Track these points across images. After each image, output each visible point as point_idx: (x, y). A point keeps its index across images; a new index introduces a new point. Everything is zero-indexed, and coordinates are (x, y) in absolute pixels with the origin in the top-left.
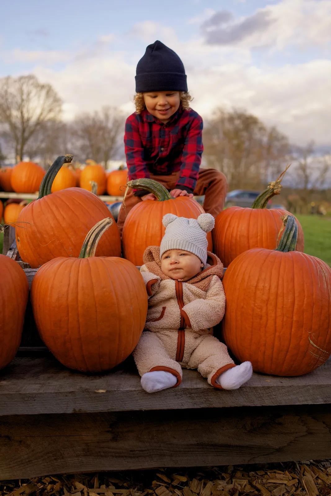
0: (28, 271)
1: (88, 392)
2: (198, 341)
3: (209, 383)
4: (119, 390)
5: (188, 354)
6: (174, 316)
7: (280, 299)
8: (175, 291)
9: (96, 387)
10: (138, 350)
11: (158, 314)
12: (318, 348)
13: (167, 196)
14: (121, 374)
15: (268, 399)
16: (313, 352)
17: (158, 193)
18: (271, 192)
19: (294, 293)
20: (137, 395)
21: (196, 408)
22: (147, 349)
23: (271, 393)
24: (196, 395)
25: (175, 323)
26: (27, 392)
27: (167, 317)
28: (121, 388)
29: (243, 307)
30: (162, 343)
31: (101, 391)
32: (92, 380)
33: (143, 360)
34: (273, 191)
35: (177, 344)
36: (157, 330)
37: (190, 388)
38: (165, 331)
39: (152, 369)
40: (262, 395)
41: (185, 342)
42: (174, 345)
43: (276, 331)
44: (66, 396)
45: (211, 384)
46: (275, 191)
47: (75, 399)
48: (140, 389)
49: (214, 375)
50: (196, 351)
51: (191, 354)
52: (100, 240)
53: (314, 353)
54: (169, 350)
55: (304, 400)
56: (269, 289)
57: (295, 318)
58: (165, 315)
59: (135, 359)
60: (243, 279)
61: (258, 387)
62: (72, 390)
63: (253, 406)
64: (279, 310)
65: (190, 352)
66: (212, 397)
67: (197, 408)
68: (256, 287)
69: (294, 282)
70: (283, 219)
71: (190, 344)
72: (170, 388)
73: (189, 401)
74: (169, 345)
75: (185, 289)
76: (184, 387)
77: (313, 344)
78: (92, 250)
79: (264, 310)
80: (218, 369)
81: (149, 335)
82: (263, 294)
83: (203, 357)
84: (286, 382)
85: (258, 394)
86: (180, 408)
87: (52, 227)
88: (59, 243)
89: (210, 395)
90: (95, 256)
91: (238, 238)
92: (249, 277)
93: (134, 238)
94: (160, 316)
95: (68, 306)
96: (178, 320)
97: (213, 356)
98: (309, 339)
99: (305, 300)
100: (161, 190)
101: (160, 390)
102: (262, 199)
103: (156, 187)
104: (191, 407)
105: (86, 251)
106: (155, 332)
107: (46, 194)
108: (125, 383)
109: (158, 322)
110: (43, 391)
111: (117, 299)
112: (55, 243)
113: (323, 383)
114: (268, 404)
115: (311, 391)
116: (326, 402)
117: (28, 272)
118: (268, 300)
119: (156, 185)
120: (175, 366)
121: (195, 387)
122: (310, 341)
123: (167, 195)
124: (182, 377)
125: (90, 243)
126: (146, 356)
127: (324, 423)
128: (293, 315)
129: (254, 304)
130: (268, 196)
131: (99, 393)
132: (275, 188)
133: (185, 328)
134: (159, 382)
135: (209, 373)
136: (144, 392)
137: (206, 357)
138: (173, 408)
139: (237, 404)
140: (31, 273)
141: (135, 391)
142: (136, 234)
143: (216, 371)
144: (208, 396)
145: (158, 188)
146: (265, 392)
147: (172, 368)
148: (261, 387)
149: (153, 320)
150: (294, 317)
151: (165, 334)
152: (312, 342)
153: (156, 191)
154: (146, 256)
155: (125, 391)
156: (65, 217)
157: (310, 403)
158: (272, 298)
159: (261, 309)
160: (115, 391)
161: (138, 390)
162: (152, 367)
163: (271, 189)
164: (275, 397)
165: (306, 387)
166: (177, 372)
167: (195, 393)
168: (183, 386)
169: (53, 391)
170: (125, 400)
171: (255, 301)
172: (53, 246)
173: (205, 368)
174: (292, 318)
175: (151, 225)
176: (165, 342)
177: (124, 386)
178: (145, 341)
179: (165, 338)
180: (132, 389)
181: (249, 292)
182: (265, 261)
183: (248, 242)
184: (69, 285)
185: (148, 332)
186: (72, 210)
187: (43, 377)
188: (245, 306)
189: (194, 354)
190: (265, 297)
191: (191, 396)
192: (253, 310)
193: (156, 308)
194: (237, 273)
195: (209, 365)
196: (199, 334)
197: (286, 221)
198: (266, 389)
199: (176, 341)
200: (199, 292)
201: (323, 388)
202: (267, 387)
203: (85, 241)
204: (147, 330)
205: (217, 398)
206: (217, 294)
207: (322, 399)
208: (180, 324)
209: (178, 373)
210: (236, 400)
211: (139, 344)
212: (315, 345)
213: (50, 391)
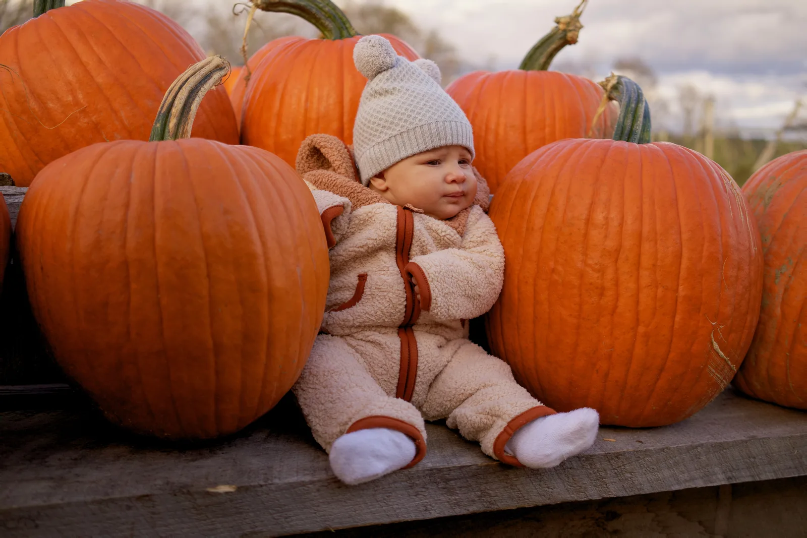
0: (6, 191)
1: (189, 493)
2: (447, 353)
3: (487, 453)
4: (270, 482)
5: (424, 386)
6: (390, 295)
7: (647, 247)
8: (396, 231)
9: (207, 479)
10: (310, 380)
11: (348, 293)
12: (725, 360)
13: (348, 32)
14: (265, 440)
15: (615, 482)
16: (716, 369)
17: (327, 23)
18: (561, 38)
19: (680, 233)
20: (316, 494)
21: (458, 514)
22: (332, 377)
23: (623, 467)
24: (459, 484)
25: (392, 311)
26: (15, 506)
27: (373, 298)
28: (275, 477)
29: (553, 271)
30: (362, 360)
31: (223, 489)
32: (193, 460)
33: (323, 402)
34: (565, 35)
35: (399, 363)
36: (347, 331)
37: (446, 468)
38: (367, 333)
39: (354, 424)
40: (603, 474)
41: (417, 356)
42: (393, 364)
43: (637, 322)
44: (129, 508)
45: (494, 457)
46: (570, 35)
47: (154, 513)
48: (323, 476)
49: (501, 434)
50: (443, 376)
51: (430, 386)
52: (201, 105)
53: (718, 373)
54: (380, 377)
55: (688, 479)
56: (621, 225)
57: (682, 291)
58: (367, 293)
59: (302, 401)
60: (551, 204)
61: (595, 455)
62: (142, 490)
63: (585, 501)
64: (645, 274)
65: (429, 380)
66: (494, 487)
67: (462, 513)
68: (588, 221)
69: (677, 205)
70: (607, 85)
71: (430, 360)
72: (402, 469)
73: (442, 498)
74: (380, 365)
75: (419, 227)
76: (430, 465)
77: (719, 350)
78: (182, 128)
79: (610, 274)
80: (509, 420)
81: (330, 344)
82: (606, 237)
83: (463, 391)
84: (651, 442)
85: (596, 470)
86: (420, 517)
87: (69, 83)
88: (88, 123)
89: (490, 480)
90: (192, 136)
91: (501, 131)
92: (568, 198)
93: (273, 124)
94: (352, 296)
95: (126, 264)
96: (400, 304)
97: (490, 389)
98: (711, 339)
99: (705, 248)
100: (334, 17)
101: (379, 476)
102: (541, 54)
103: (321, 9)
104: (447, 512)
105: (167, 130)
106: (342, 336)
107: (52, 7)
108: (282, 464)
109: (349, 310)
110: (62, 499)
111: (264, 244)
112: (79, 124)
113: (725, 439)
114: (614, 493)
115: (703, 458)
116: (730, 480)
117: (8, 195)
118: (618, 250)
119: (320, 3)
120: (410, 415)
121: (457, 464)
122: (714, 342)
123: (347, 28)
124: (426, 442)
125: (175, 111)
126: (331, 393)
127: (700, 523)
128: (678, 285)
129: (584, 262)
130: (553, 46)
131: (219, 494)
132: (571, 28)
133: (413, 325)
134: (379, 457)
135: (486, 428)
136: (337, 483)
137: (470, 392)
138: (406, 519)
139: (549, 499)
140: (17, 197)
141: (312, 482)
142: (279, 116)
143: (505, 424)
144: (486, 483)
145: (327, 9)
146: (610, 467)
147: (405, 419)
148: (599, 454)
149: (337, 307)
150: (681, 288)
151: (369, 338)
152: (717, 345)
153: (323, 17)
154: (303, 161)
155: (286, 484)
156: (103, 57)
157: (700, 484)
158: (628, 243)
159: (602, 271)
160: (261, 486)
161: (319, 481)
162: (354, 421)
163: (560, 31)
164: (629, 475)
165: (693, 449)
166: (417, 429)
167: (456, 479)
168: (430, 462)
169: (89, 498)
170: (286, 507)
171: (585, 254)
172: (73, 130)
173: (475, 417)
174: (677, 291)
175: (316, 91)
176: (368, 357)
177: (280, 471)
178: (324, 357)
179: (369, 348)
180: (303, 479)
181: (571, 234)
182: (603, 161)
183: (525, 140)
184: (127, 206)
185: (324, 336)
186: (121, 44)
187: (60, 460)
188: (560, 268)
189: (439, 385)
190: (611, 244)
191: (447, 486)
192: (582, 276)
193: (342, 279)
194: (533, 194)
195: (488, 410)
196: (446, 339)
197: (615, 88)
198: (612, 459)
199: (397, 356)
200: (452, 234)
201: (725, 449)
202: (614, 454)
203: (164, 105)
204: (323, 332)
205: (507, 487)
206: (483, 242)
207: (724, 473)
208: (404, 315)
209: (419, 431)
210: (548, 488)
211: (308, 364)
212: (721, 353)
213: (81, 498)
